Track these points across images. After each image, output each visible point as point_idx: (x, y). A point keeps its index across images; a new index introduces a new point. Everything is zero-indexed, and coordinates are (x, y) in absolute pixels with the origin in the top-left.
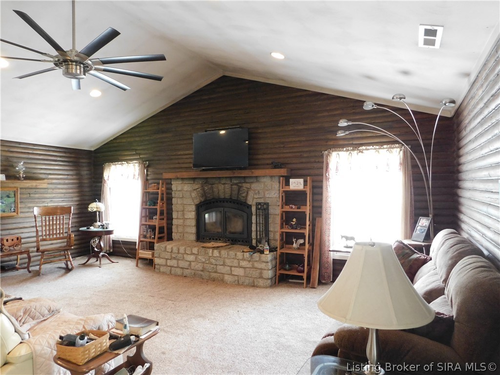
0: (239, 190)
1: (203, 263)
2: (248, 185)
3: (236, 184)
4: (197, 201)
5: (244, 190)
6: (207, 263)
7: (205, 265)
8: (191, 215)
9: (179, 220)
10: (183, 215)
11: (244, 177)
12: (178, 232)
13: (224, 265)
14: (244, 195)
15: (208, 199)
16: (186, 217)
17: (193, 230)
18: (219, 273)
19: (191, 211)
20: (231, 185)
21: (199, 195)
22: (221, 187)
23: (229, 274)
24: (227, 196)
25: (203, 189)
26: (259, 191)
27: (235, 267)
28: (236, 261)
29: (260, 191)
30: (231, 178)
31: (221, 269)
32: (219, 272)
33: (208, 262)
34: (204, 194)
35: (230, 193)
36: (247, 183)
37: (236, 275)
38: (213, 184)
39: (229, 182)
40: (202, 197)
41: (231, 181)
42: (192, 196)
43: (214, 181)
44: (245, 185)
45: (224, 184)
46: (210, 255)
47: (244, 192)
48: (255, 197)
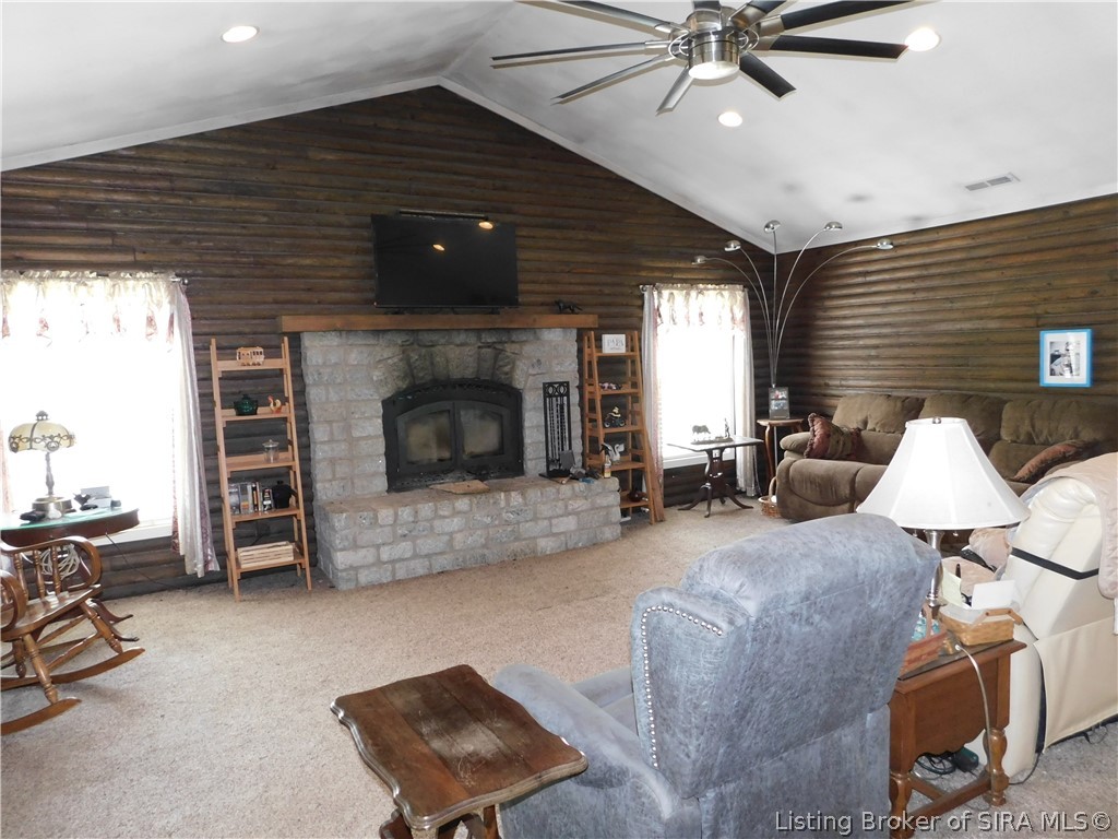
0: (496, 358)
1: (487, 526)
2: (515, 347)
3: (489, 346)
4: (387, 392)
5: (508, 357)
6: (496, 526)
7: (491, 531)
8: (371, 428)
9: (334, 445)
10: (348, 429)
11: (508, 330)
12: (334, 478)
13: (535, 519)
14: (506, 369)
15: (417, 383)
16: (356, 434)
17: (381, 464)
18: (525, 539)
19: (369, 418)
20: (479, 347)
21: (396, 374)
22: (453, 353)
23: (547, 536)
24: (469, 373)
25: (407, 360)
26: (539, 361)
27: (558, 517)
28: (560, 504)
29: (543, 360)
30: (479, 331)
31: (528, 528)
32: (526, 536)
33: (497, 522)
34: (410, 371)
35: (475, 365)
36: (513, 342)
37: (562, 533)
38: (432, 346)
39: (472, 339)
40: (404, 378)
41: (479, 338)
42: (372, 378)
43: (435, 337)
44: (509, 348)
45: (462, 345)
46: (503, 504)
47: (508, 363)
48: (531, 371)
